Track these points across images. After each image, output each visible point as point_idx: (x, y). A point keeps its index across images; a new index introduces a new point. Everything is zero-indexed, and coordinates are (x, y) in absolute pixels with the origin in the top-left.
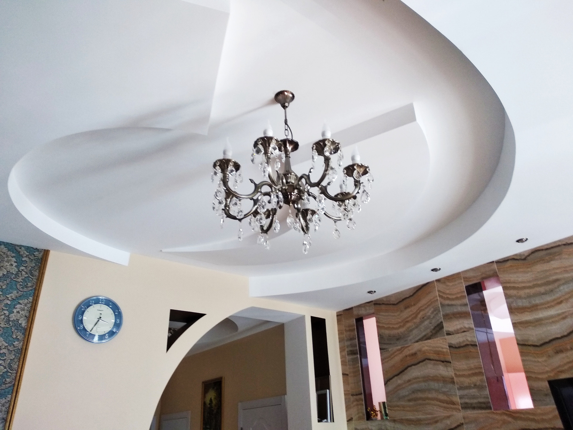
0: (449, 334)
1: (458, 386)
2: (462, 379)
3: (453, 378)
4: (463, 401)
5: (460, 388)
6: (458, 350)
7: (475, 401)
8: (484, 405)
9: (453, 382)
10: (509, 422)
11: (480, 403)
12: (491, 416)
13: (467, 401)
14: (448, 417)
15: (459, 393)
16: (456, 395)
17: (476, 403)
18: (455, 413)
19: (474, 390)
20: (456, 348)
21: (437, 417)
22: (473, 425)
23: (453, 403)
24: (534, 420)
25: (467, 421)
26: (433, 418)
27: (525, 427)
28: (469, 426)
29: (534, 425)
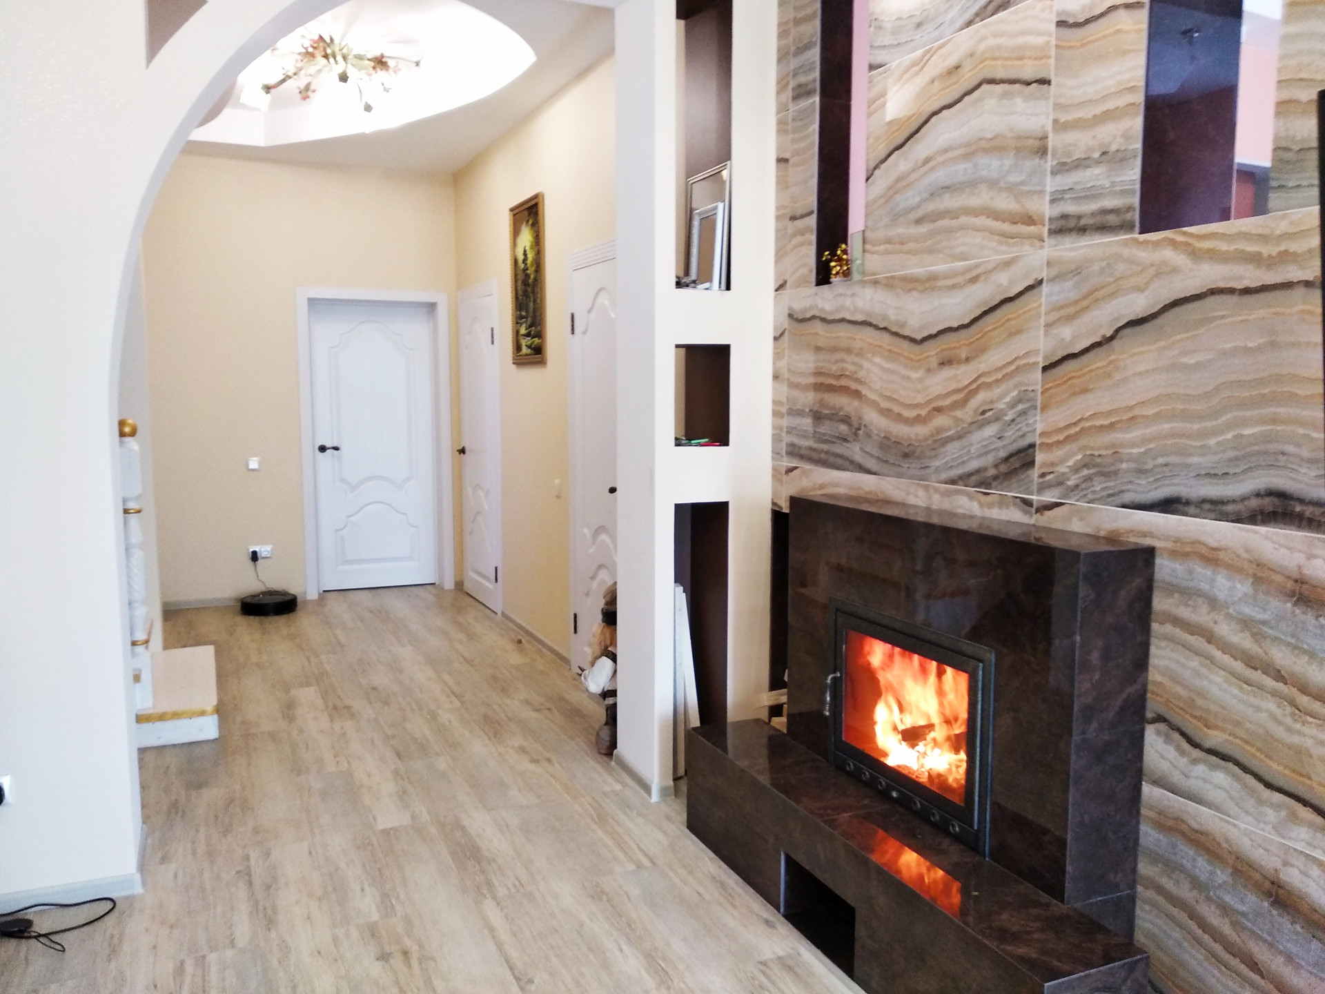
1: (1055, 163)
2: (1070, 137)
3: (1044, 138)
4: (1058, 210)
5: (1062, 168)
6: (1081, 33)
7: (1093, 206)
8: (1112, 219)
9: (1042, 151)
10: (1175, 270)
11: (1105, 212)
12: (1126, 252)
13: (1071, 208)
14: (1007, 264)
15: (1051, 185)
16: (1042, 192)
17: (1093, 214)
18: (1027, 248)
19: (1098, 171)
20: (1076, 25)
21: (977, 266)
22: (1069, 284)
23: (1029, 220)
24: (1255, 259)
25: (1054, 271)
26: (969, 270)
27: (1222, 285)
28: (1056, 287)
29: (1251, 276)
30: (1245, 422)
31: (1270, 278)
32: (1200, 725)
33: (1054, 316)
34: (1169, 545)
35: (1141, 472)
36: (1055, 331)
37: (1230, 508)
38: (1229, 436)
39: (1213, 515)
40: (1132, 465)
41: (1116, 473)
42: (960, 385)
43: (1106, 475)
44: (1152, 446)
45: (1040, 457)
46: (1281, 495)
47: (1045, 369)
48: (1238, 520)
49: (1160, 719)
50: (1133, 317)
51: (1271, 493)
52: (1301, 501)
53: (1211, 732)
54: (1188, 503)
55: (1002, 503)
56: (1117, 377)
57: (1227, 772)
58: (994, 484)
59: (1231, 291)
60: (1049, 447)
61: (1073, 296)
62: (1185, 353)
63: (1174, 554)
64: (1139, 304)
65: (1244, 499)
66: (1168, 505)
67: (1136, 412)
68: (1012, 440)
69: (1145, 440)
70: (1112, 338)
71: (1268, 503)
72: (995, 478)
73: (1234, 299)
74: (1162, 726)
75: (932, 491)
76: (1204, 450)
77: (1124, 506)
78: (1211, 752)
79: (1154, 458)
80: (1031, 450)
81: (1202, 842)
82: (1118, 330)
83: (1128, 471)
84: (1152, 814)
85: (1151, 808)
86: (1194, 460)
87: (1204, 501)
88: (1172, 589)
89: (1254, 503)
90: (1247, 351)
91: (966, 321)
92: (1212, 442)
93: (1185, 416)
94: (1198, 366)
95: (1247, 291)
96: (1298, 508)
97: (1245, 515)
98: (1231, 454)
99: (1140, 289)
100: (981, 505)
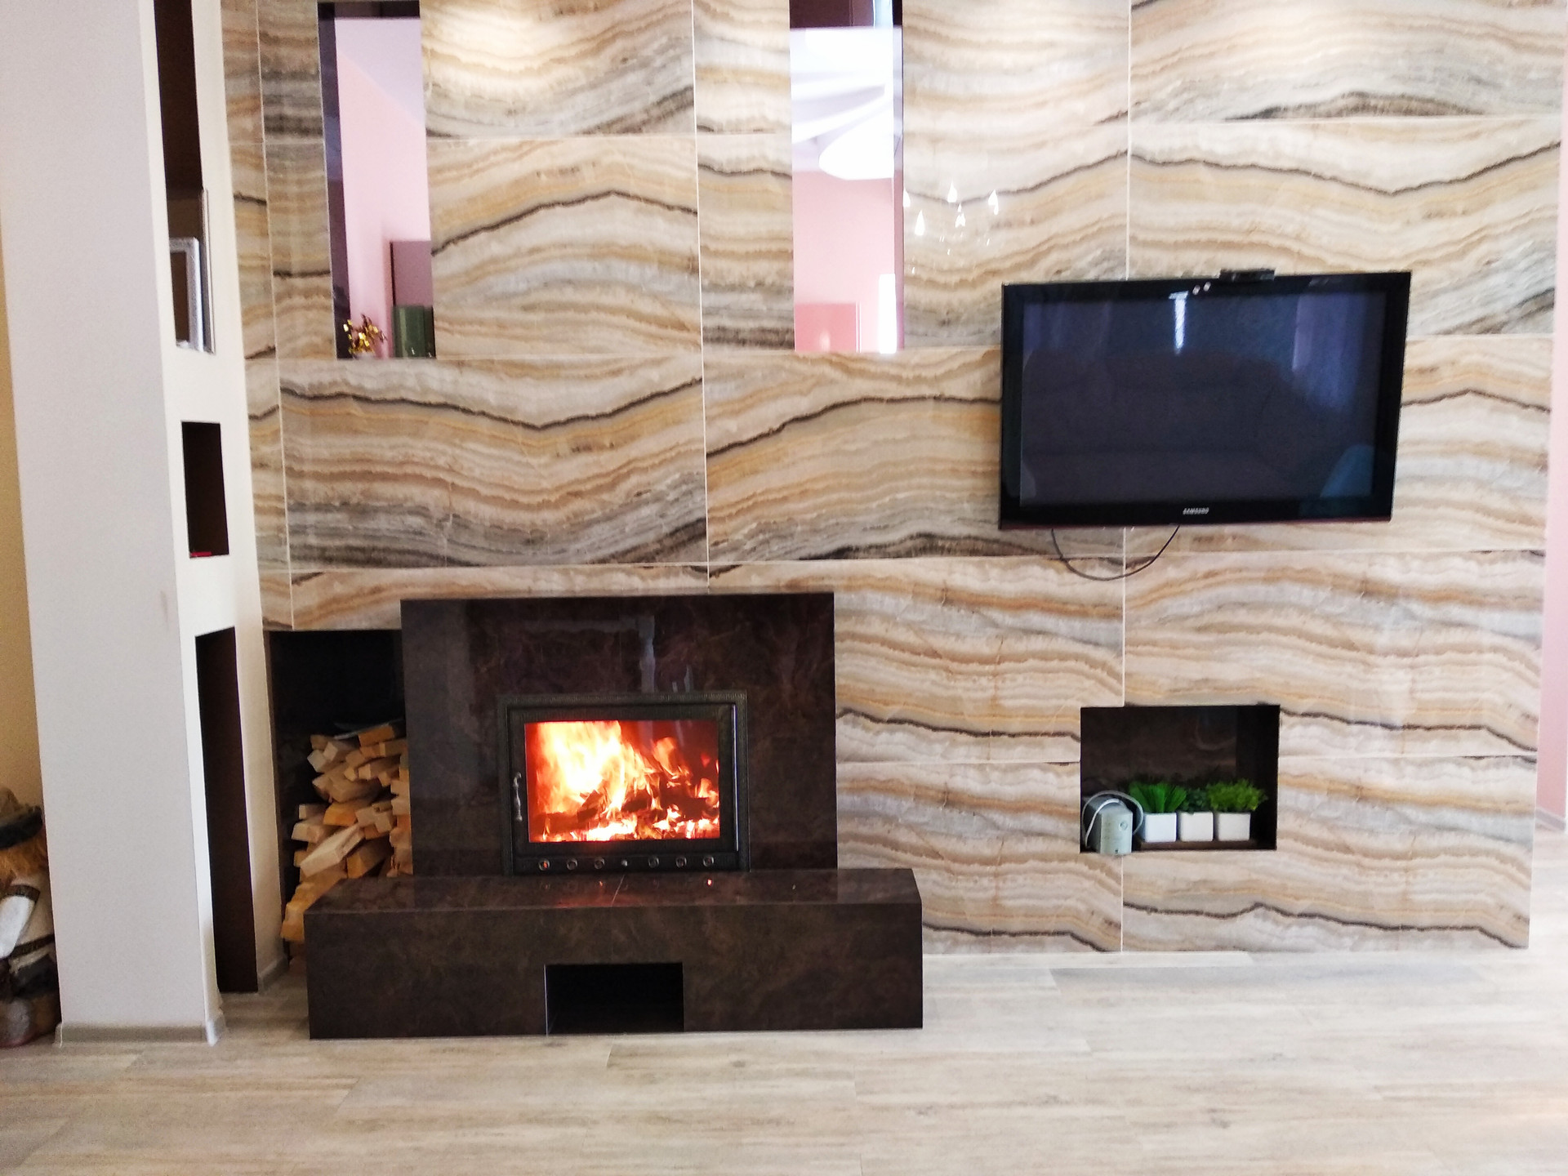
0: (705, 128)
1: (706, 282)
2: (723, 264)
3: (693, 259)
4: (713, 322)
5: (714, 287)
6: (727, 180)
7: (750, 325)
9: (693, 270)
10: (832, 382)
11: (763, 330)
12: (787, 364)
13: (727, 322)
14: (657, 363)
15: (703, 300)
16: (695, 305)
17: (752, 331)
18: (680, 351)
19: (753, 296)
20: (721, 173)
21: (616, 361)
22: (731, 385)
23: (681, 326)
24: (898, 379)
25: (713, 373)
26: (607, 363)
27: (872, 395)
28: (717, 387)
29: (894, 390)
30: (897, 490)
31: (909, 392)
32: (881, 705)
33: (715, 411)
34: (845, 582)
35: (815, 531)
36: (719, 423)
37: (891, 549)
38: (887, 499)
39: (878, 556)
40: (807, 528)
41: (792, 535)
42: (604, 471)
43: (783, 537)
44: (824, 511)
45: (710, 530)
46: (929, 536)
47: (709, 455)
48: (898, 556)
49: (847, 711)
50: (798, 414)
51: (920, 535)
52: (942, 538)
53: (890, 708)
54: (857, 549)
55: (670, 572)
56: (786, 461)
57: (904, 731)
58: (657, 558)
59: (881, 400)
60: (722, 520)
61: (737, 395)
62: (846, 442)
63: (849, 588)
64: (804, 406)
65: (901, 542)
66: (841, 553)
67: (808, 486)
68: (676, 516)
69: (816, 508)
70: (779, 430)
71: (919, 542)
72: (657, 552)
73: (883, 406)
74: (849, 717)
75: (572, 573)
76: (868, 511)
77: (801, 559)
78: (890, 721)
79: (827, 519)
80: (700, 525)
81: (890, 788)
82: (784, 425)
83: (803, 532)
84: (846, 785)
85: (845, 780)
86: (860, 519)
87: (871, 547)
88: (848, 614)
89: (909, 544)
90: (895, 442)
91: (608, 410)
92: (874, 505)
93: (848, 487)
94: (857, 452)
95: (892, 401)
96: (940, 543)
97: (903, 553)
98: (888, 512)
99: (802, 393)
100: (643, 578)
